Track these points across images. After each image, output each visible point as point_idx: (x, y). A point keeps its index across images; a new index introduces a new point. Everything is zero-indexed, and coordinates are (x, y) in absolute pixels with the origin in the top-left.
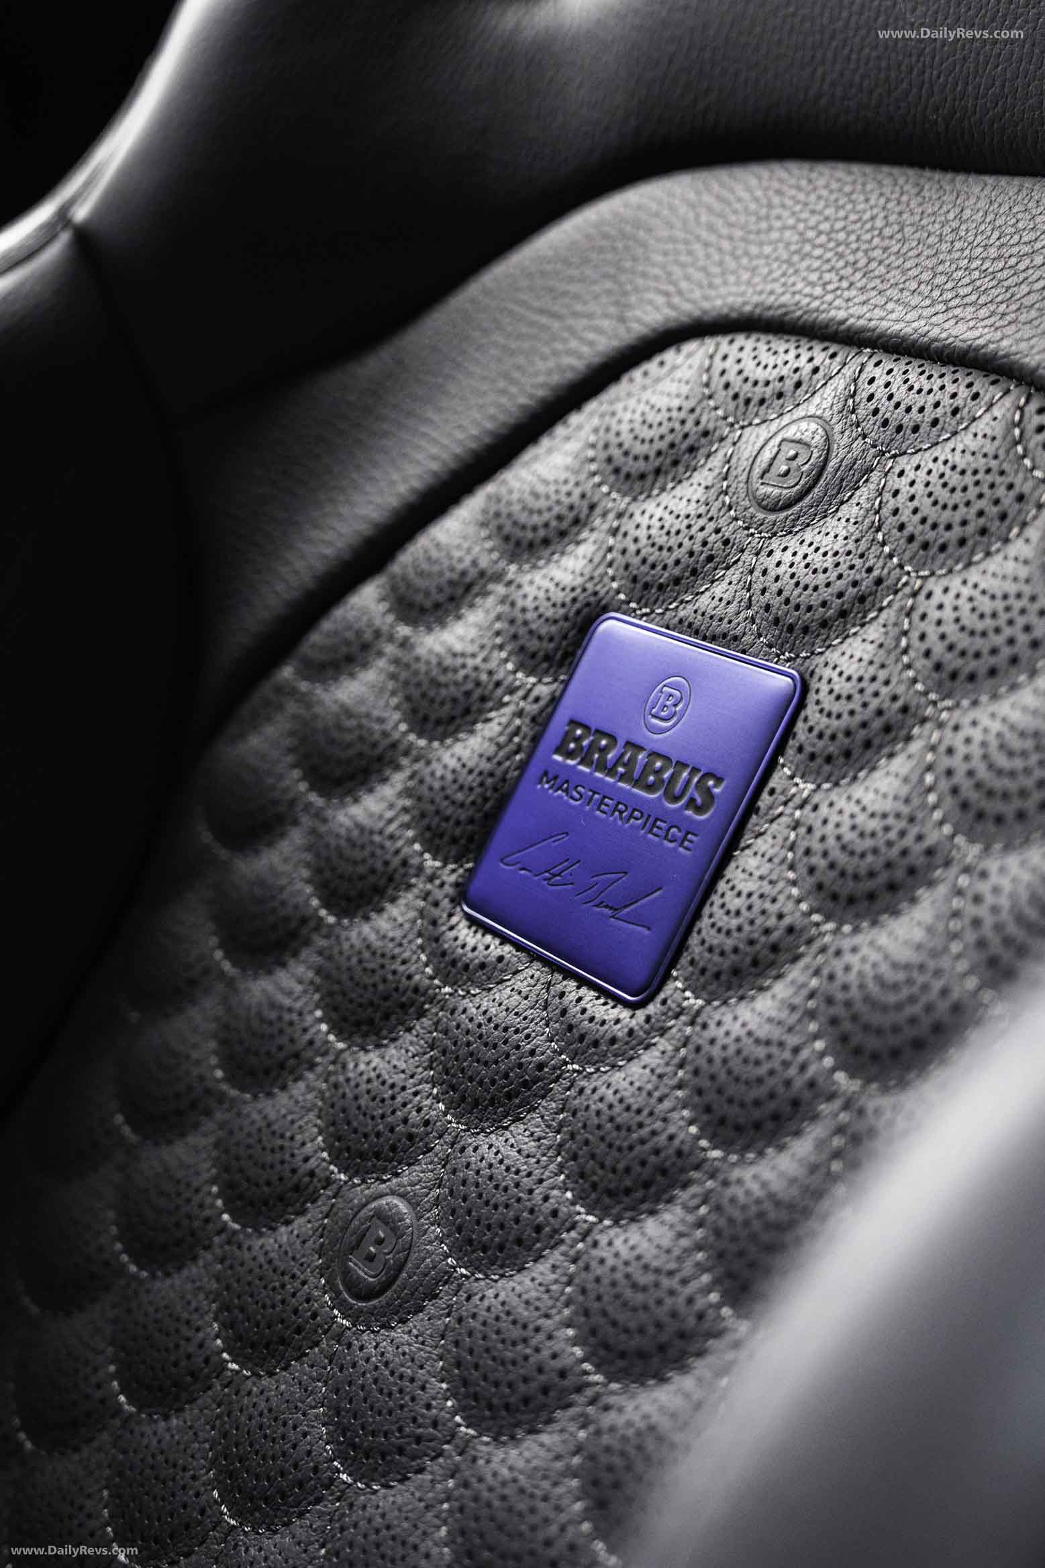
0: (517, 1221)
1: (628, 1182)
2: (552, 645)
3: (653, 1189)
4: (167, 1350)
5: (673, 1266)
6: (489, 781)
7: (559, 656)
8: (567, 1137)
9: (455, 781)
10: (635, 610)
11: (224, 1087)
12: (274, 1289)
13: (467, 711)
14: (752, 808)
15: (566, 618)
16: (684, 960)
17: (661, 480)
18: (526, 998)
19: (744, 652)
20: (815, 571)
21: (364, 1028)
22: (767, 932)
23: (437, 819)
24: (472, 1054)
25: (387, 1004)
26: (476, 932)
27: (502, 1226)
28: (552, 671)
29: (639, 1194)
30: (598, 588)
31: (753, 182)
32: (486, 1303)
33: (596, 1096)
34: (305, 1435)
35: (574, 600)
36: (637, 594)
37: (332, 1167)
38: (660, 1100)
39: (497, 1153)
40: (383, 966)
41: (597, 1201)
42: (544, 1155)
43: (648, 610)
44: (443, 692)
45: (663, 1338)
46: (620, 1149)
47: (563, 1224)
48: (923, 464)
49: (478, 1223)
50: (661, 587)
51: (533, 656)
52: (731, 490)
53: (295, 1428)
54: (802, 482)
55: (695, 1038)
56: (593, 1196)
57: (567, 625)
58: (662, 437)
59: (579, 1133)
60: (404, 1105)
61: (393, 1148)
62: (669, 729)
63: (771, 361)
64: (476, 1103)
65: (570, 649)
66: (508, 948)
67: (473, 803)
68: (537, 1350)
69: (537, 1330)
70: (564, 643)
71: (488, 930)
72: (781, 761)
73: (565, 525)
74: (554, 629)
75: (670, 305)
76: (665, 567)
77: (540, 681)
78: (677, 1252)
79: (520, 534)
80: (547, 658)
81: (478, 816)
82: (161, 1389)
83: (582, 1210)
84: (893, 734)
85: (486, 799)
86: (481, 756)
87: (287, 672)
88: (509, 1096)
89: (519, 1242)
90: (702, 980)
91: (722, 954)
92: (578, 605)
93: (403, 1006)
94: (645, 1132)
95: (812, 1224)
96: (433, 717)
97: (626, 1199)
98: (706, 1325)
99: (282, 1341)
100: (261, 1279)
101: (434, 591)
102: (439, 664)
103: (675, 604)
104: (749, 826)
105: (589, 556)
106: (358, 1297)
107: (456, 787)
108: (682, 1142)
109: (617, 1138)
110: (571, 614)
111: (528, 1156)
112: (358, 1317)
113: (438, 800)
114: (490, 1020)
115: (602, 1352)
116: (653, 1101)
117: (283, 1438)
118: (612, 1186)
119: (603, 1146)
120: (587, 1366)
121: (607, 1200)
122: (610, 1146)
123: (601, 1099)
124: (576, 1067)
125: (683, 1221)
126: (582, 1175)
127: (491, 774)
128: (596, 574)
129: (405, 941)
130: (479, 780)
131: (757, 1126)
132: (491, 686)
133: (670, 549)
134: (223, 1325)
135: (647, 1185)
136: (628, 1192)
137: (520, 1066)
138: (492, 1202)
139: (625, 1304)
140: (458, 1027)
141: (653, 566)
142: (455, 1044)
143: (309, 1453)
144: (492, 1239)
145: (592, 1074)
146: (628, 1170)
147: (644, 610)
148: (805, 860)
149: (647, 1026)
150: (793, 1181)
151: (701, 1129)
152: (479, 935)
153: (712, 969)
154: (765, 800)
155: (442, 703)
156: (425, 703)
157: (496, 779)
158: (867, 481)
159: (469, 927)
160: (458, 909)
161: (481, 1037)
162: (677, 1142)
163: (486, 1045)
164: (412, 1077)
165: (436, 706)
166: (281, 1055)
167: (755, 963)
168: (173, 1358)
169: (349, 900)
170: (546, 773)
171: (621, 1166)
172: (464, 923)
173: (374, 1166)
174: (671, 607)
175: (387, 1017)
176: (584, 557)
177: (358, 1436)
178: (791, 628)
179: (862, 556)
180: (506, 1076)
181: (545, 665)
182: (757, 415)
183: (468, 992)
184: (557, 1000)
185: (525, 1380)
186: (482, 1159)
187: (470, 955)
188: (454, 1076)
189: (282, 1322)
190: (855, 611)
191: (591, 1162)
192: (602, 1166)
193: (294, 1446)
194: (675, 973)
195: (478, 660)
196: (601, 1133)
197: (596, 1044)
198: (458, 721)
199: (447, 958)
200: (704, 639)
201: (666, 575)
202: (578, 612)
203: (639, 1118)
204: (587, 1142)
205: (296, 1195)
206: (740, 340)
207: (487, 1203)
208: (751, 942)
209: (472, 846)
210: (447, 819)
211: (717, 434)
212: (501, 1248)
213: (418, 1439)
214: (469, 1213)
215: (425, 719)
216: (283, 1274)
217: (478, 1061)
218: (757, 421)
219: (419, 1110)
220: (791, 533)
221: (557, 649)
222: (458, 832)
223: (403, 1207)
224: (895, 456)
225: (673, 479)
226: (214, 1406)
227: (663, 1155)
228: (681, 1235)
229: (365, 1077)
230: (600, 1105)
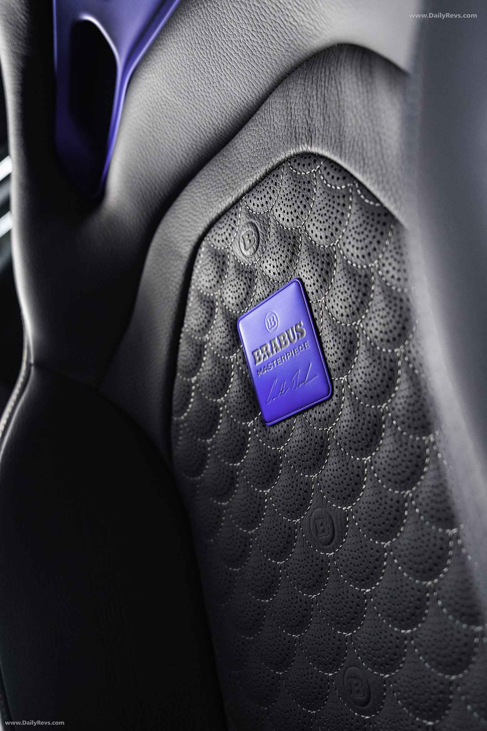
0: (351, 479)
1: (369, 438)
2: (232, 341)
3: (377, 433)
4: (293, 611)
5: (400, 443)
6: (246, 389)
7: (236, 342)
8: (344, 446)
9: (238, 398)
10: (244, 312)
11: (250, 532)
12: (306, 566)
13: (226, 379)
14: (314, 320)
15: (229, 332)
16: (332, 372)
17: (222, 277)
18: (303, 427)
19: (278, 289)
20: (277, 252)
21: (270, 480)
22: (345, 341)
23: (242, 411)
24: (302, 455)
25: (270, 468)
26: (276, 427)
27: (348, 485)
28: (237, 348)
29: (375, 437)
30: (231, 317)
31: (184, 197)
32: (362, 508)
33: (342, 428)
34: (348, 592)
35: (228, 325)
36: (241, 308)
37: (293, 521)
38: (358, 410)
39: (330, 470)
40: (261, 460)
41: (366, 452)
42: (342, 457)
43: (247, 308)
44: (216, 381)
45: (414, 463)
46: (359, 433)
47: (363, 467)
48: (279, 202)
49: (342, 491)
50: (245, 299)
51: (230, 349)
52: (241, 261)
53: (343, 593)
54: (256, 240)
55: (352, 386)
56: (364, 452)
57: (231, 333)
58: (214, 268)
59: (346, 441)
60: (297, 486)
61: (304, 499)
62: (277, 327)
63: (223, 225)
64: (314, 465)
65: (237, 338)
66: (287, 421)
67: (247, 398)
68: (386, 503)
69: (381, 499)
70: (234, 338)
71: (278, 423)
72: (311, 302)
73: (210, 313)
74: (229, 337)
75: (189, 241)
76: (242, 294)
77: (237, 353)
78: (398, 439)
79: (202, 326)
80: (233, 346)
81: (251, 400)
82: (301, 622)
83: (365, 458)
84: (331, 264)
85: (249, 394)
86: (238, 385)
87: (175, 419)
88: (320, 454)
89: (356, 484)
90: (341, 371)
91: (339, 359)
92: (229, 326)
93: (275, 464)
94: (362, 421)
95: (424, 391)
96: (219, 389)
97: (373, 443)
98: (422, 447)
99: (320, 576)
100: (300, 567)
101: (193, 362)
102: (209, 376)
103: (252, 299)
104: (318, 325)
105: (222, 313)
106: (329, 544)
107: (239, 399)
108: (373, 413)
109: (356, 431)
110: (230, 329)
111: (339, 462)
112: (334, 548)
113: (238, 407)
114: (299, 442)
115: (403, 485)
116: (356, 412)
117: (343, 599)
118: (366, 444)
119: (355, 437)
120: (402, 492)
121: (368, 449)
122: (356, 434)
123: (344, 427)
124: (330, 428)
125: (392, 431)
126: (356, 450)
127: (245, 387)
128: (227, 314)
129: (261, 448)
130: (243, 391)
131: (387, 386)
132: (226, 367)
133: (239, 289)
134: (302, 590)
135: (374, 433)
136: (371, 440)
137: (316, 443)
138: (340, 483)
139: (397, 466)
140: (292, 452)
141: (239, 297)
142: (296, 457)
143: (353, 595)
144: (349, 491)
145: (336, 425)
146: (366, 435)
147: (246, 309)
148: (338, 315)
149: (338, 397)
150: (409, 388)
151: (375, 405)
152: (278, 427)
153: (341, 366)
154: (316, 315)
155: (218, 384)
156: (214, 389)
157: (247, 386)
158: (270, 222)
159: (273, 427)
160: (267, 427)
161: (300, 448)
162: (372, 414)
163: (303, 448)
164: (293, 477)
165: (218, 386)
166: (256, 509)
167: (349, 351)
168: (297, 611)
169: (238, 454)
170: (258, 371)
171: (364, 436)
172: (271, 428)
173: (303, 509)
174: (252, 301)
175: (273, 471)
176: (221, 314)
177: (360, 577)
178: (284, 271)
179: (285, 237)
180: (315, 450)
181: (235, 348)
182: (231, 239)
183: (287, 442)
184: (311, 419)
185: (390, 514)
186: (328, 476)
187: (280, 433)
188: (302, 465)
189: (316, 571)
190: (295, 250)
191: (356, 444)
192: (359, 442)
193: (348, 597)
194: (333, 378)
195: (218, 365)
196: (351, 434)
197: (330, 416)
198: (226, 384)
199: (275, 440)
200: (266, 298)
201: (244, 295)
202: (231, 327)
203: (357, 419)
204: (350, 441)
205: (290, 538)
206: (213, 229)
207: (339, 484)
208: (344, 348)
209: (257, 408)
210: (244, 409)
211: (226, 253)
212: (353, 490)
213: (377, 560)
214: (337, 491)
215: (218, 392)
216: (305, 560)
217: (305, 454)
218: (233, 240)
219: (302, 483)
220: (263, 253)
221: (234, 341)
222: (250, 408)
223: (319, 510)
224: (271, 209)
225: (226, 274)
226: (318, 611)
227: (371, 421)
228: (394, 434)
229: (281, 491)
230: (345, 429)
